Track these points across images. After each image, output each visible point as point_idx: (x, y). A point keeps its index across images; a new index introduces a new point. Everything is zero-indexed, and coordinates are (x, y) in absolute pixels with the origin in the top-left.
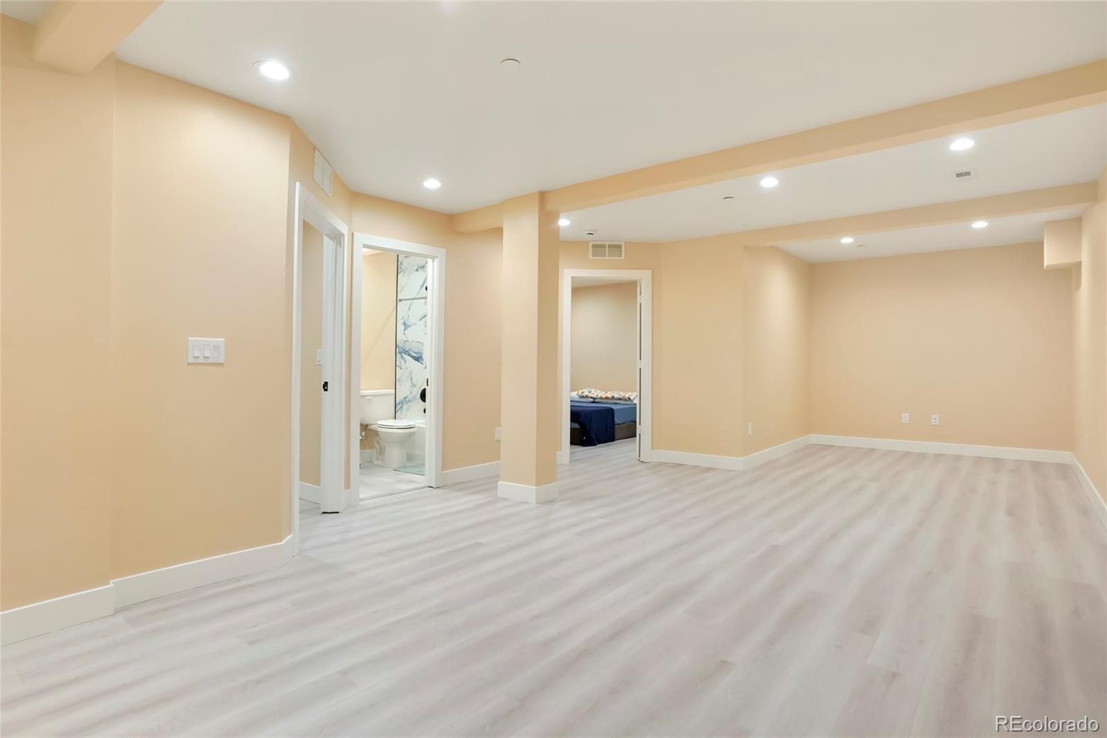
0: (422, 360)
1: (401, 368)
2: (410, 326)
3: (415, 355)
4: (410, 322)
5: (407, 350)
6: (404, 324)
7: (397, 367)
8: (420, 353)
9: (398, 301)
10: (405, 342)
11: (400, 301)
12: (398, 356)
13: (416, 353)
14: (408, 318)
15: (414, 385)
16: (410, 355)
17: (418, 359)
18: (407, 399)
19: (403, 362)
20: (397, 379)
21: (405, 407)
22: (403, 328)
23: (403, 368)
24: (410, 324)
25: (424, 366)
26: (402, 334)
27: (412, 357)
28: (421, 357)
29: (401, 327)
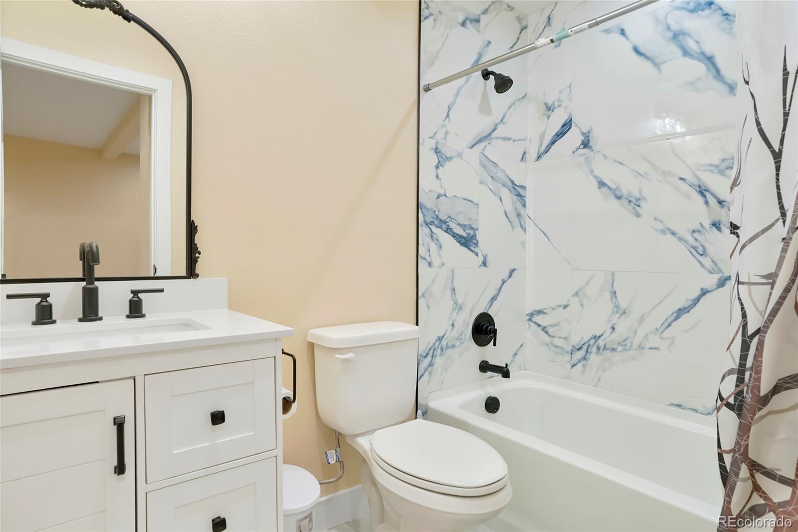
0: (477, 244)
1: (430, 264)
2: (449, 159)
3: (459, 231)
4: (451, 146)
5: (443, 219)
6: (437, 151)
7: (421, 263)
8: (472, 228)
9: (422, 89)
10: (438, 197)
11: (427, 89)
12: (424, 230)
13: (463, 226)
14: (445, 138)
15: (459, 308)
16: (448, 230)
17: (467, 241)
18: (444, 343)
19: (433, 246)
20: (420, 295)
21: (438, 361)
22: (435, 160)
23: (436, 262)
24: (449, 155)
25: (481, 259)
26: (433, 176)
27: (455, 236)
28: (474, 236)
29: (428, 159)
